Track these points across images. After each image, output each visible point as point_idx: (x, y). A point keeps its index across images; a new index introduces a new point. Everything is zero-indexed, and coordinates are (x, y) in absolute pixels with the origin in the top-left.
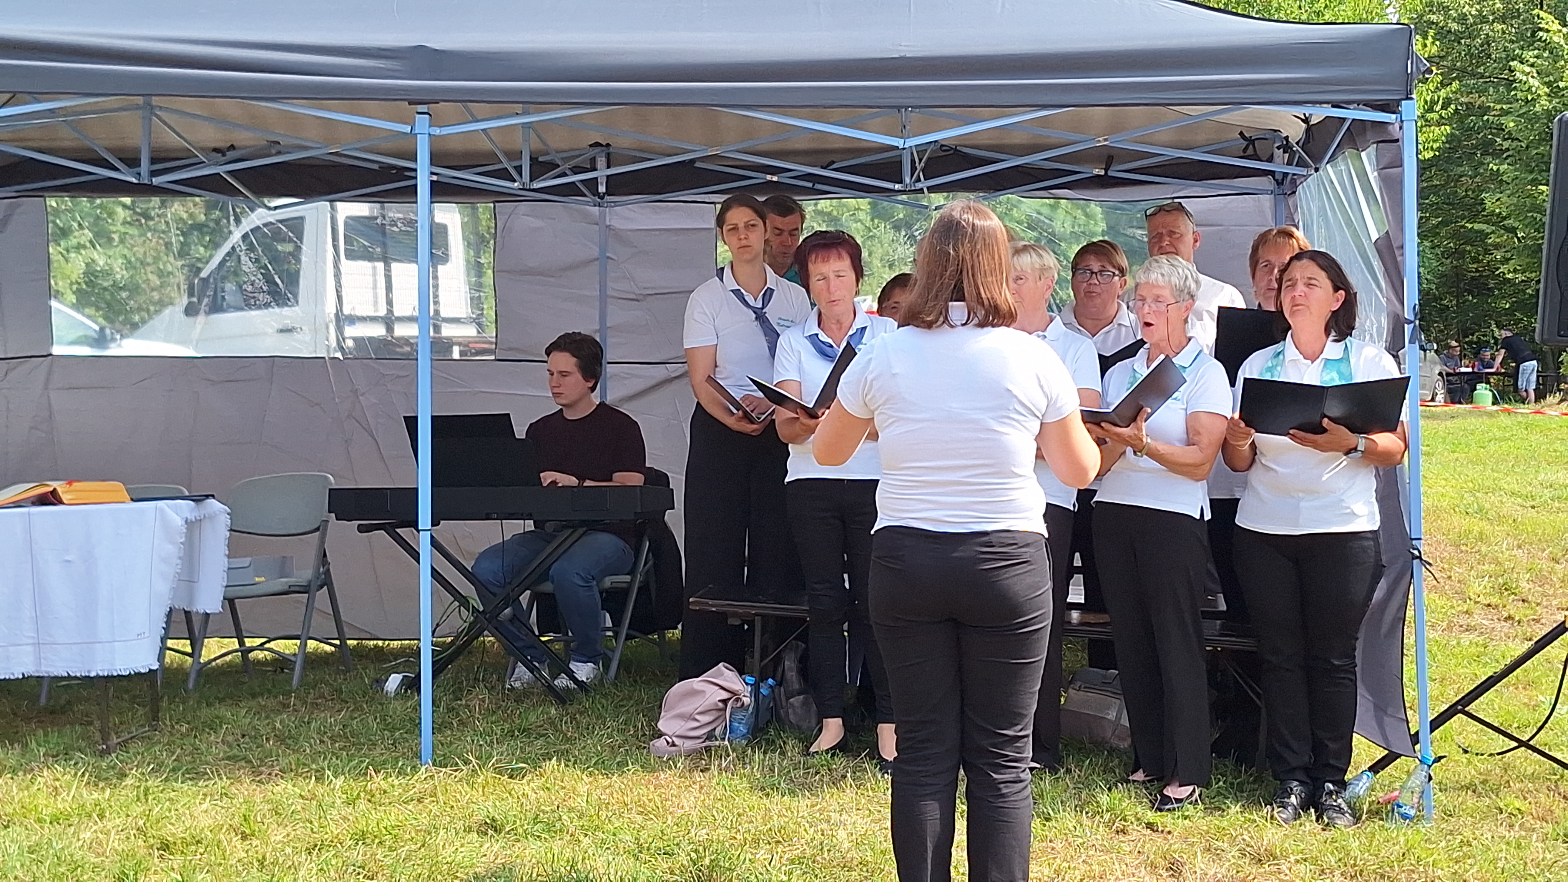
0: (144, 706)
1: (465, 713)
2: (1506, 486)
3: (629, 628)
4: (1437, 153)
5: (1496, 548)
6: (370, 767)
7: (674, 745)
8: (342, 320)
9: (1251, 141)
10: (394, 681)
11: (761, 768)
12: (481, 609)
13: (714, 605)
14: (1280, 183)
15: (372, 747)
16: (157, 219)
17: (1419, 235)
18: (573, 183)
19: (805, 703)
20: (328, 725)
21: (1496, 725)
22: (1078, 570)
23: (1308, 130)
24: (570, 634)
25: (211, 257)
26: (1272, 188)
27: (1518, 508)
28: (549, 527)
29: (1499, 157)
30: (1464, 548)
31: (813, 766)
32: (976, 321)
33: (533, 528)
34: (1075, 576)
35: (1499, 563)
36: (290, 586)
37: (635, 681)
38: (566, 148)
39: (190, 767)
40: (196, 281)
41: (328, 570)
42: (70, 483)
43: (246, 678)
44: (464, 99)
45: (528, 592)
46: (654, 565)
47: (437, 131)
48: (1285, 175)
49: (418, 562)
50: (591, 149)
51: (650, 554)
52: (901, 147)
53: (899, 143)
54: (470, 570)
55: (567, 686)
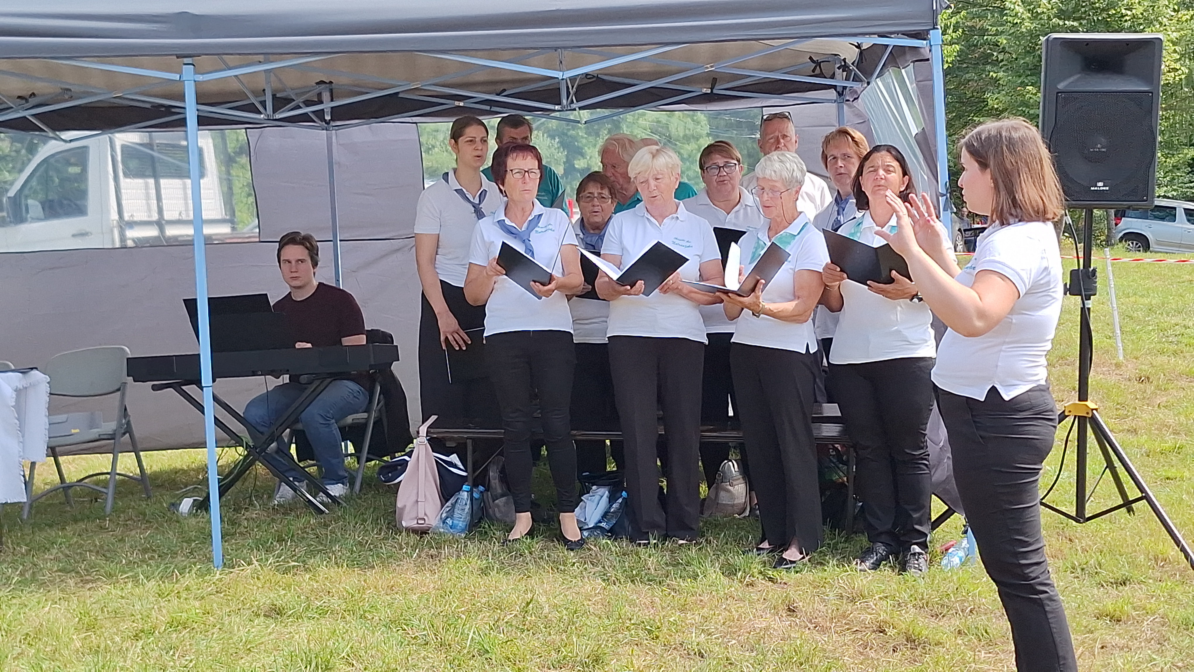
3: (368, 453)
6: (176, 571)
8: (124, 224)
9: (818, 64)
10: (186, 505)
12: (253, 445)
13: (435, 433)
14: (840, 94)
15: (174, 556)
18: (306, 114)
19: (506, 503)
20: (138, 541)
23: (861, 53)
25: (15, 180)
26: (835, 98)
28: (304, 379)
31: (516, 549)
33: (289, 382)
36: (99, 435)
37: (376, 494)
38: (298, 86)
41: (129, 421)
43: (68, 509)
44: (220, 52)
45: (288, 430)
46: (386, 404)
47: (200, 78)
48: (845, 88)
49: (203, 413)
50: (317, 86)
51: (382, 396)
52: (559, 78)
53: (557, 75)
54: (242, 415)
55: (323, 501)
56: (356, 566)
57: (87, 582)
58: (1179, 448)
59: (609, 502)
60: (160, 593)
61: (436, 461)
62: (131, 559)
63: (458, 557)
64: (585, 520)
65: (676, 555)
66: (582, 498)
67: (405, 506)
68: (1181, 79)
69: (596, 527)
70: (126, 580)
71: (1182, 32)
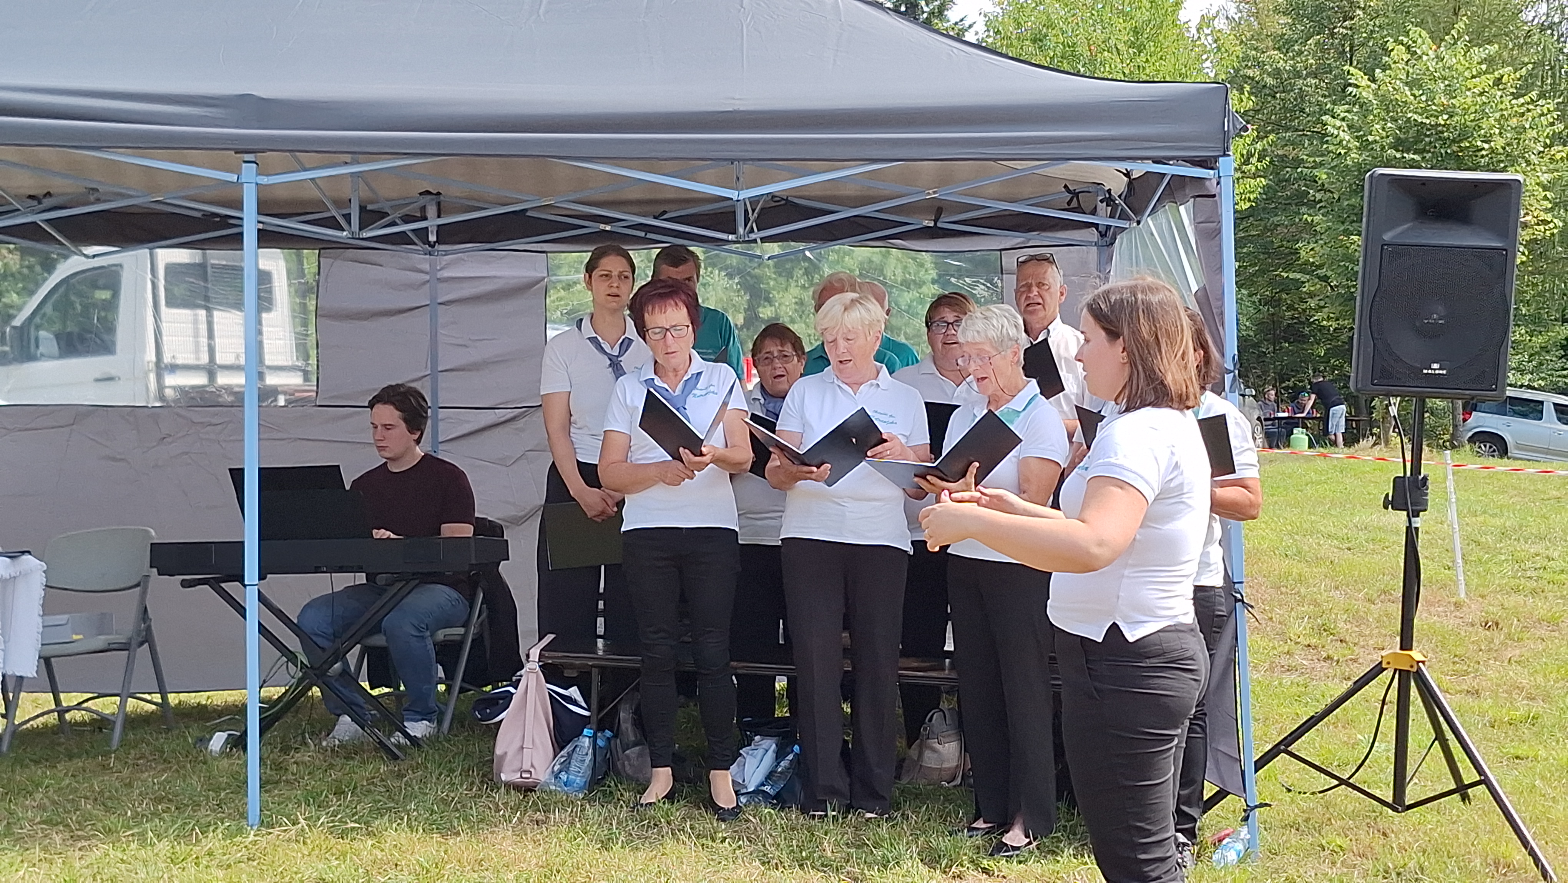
2: (1323, 529)
3: (462, 681)
4: (1254, 204)
5: (1315, 590)
6: (196, 828)
8: (162, 368)
9: (1075, 194)
10: (218, 740)
12: (309, 664)
14: (1103, 235)
15: (197, 808)
17: (1237, 283)
18: (403, 232)
20: (148, 786)
21: (1317, 764)
23: (1131, 183)
25: (25, 304)
26: (1096, 240)
27: (1335, 550)
28: (381, 579)
29: (1312, 208)
30: (1283, 590)
33: (364, 582)
35: (1317, 604)
36: (108, 644)
37: (469, 735)
38: (395, 196)
39: (5, 832)
40: (8, 330)
41: (150, 626)
43: (62, 740)
44: (294, 148)
45: (358, 646)
46: (488, 616)
47: (264, 180)
48: (1108, 227)
49: (245, 618)
50: (421, 198)
51: (485, 606)
52: (735, 198)
53: (733, 194)
54: (295, 621)
55: (399, 742)
56: (435, 831)
57: (80, 838)
58: (1533, 717)
59: (777, 758)
60: (173, 857)
61: (550, 694)
62: (139, 810)
63: (572, 823)
64: (744, 781)
65: (861, 832)
66: (741, 751)
67: (506, 753)
68: (1553, 234)
69: (757, 792)
70: (131, 838)
71: (1555, 174)
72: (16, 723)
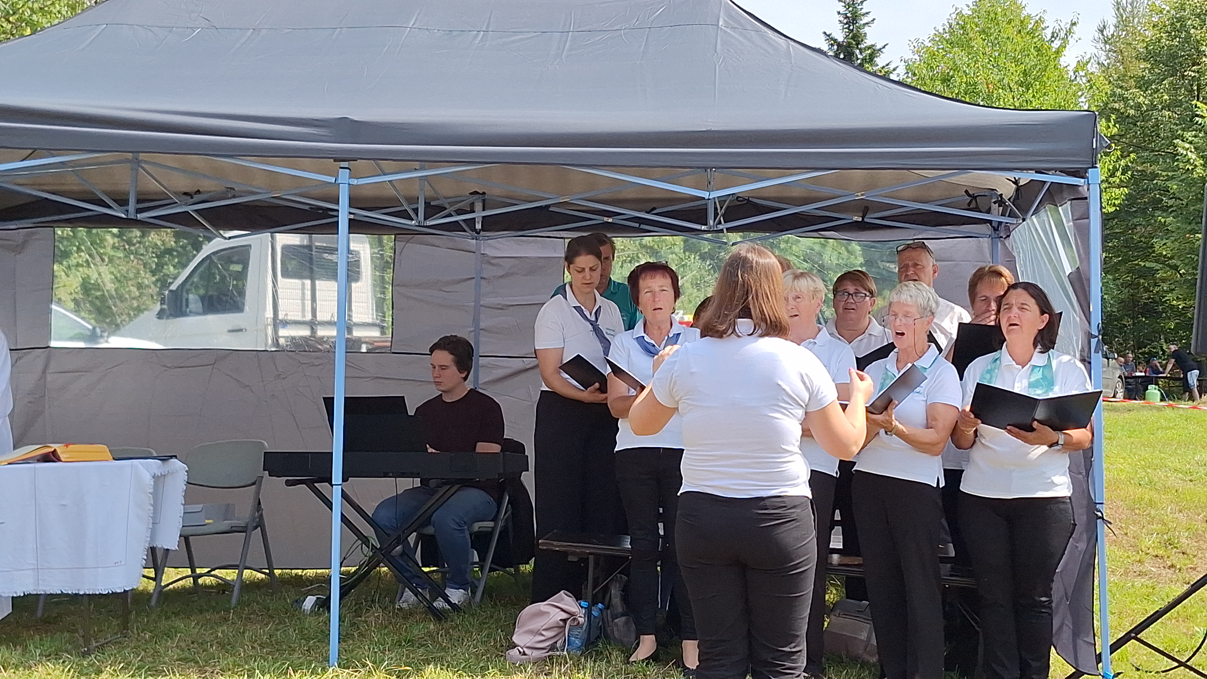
0: (117, 618)
1: (364, 627)
2: (1170, 464)
3: (492, 562)
4: (1118, 208)
5: (1162, 512)
6: (290, 668)
7: (524, 654)
8: (278, 323)
9: (974, 197)
10: (309, 602)
11: (591, 673)
12: (379, 546)
13: (557, 546)
14: (996, 229)
15: (292, 653)
16: (138, 245)
17: (1102, 270)
18: (456, 222)
19: (626, 623)
20: (258, 635)
21: (1162, 649)
22: (838, 523)
23: (1018, 190)
24: (446, 566)
25: (179, 274)
26: (990, 233)
27: (1180, 481)
28: (433, 483)
29: (1164, 211)
30: (1137, 511)
31: (632, 672)
32: (760, 332)
33: (419, 485)
34: (836, 527)
35: (1164, 524)
36: (232, 527)
37: (496, 604)
38: (450, 193)
39: (151, 665)
40: (167, 292)
41: (262, 515)
42: (67, 446)
43: (196, 598)
44: (377, 157)
45: (415, 534)
46: (512, 514)
47: (355, 182)
48: (1000, 223)
49: (331, 508)
50: (471, 196)
51: (510, 506)
52: (707, 198)
53: (705, 195)
54: (371, 516)
55: (442, 607)
56: (467, 676)
57: (205, 672)
70: (242, 673)
72: (163, 584)
